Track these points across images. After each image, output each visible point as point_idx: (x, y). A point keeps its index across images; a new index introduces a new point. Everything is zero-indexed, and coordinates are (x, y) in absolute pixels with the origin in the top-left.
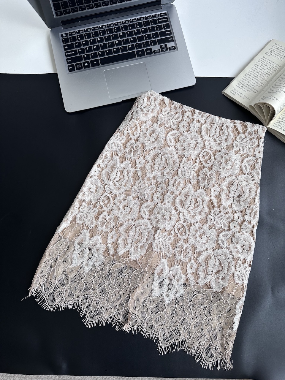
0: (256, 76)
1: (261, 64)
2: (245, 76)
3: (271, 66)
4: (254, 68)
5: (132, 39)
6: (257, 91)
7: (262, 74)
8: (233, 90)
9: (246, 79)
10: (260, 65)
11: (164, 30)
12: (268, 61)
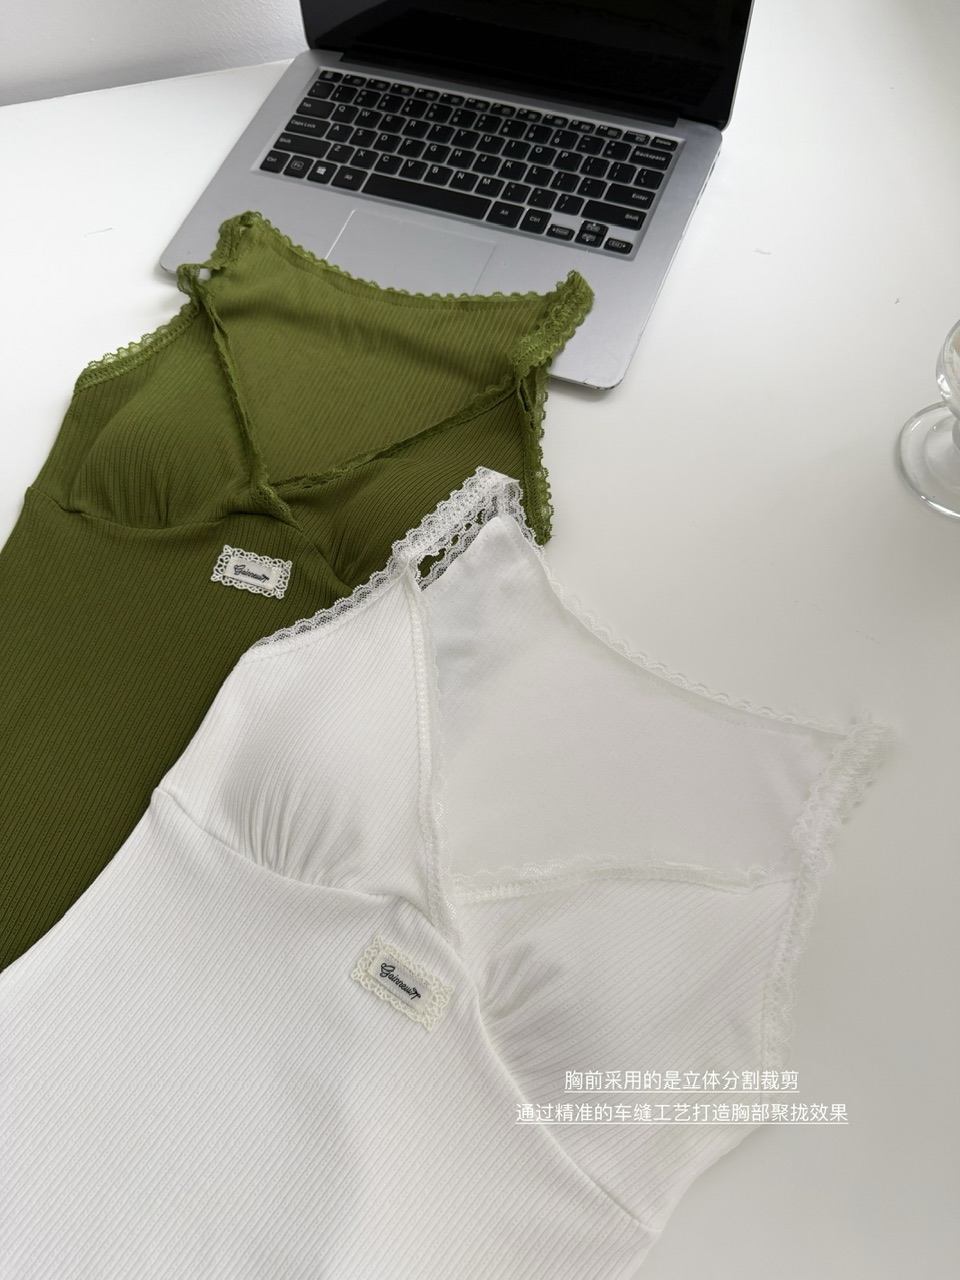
5: (509, 164)
11: (631, 185)
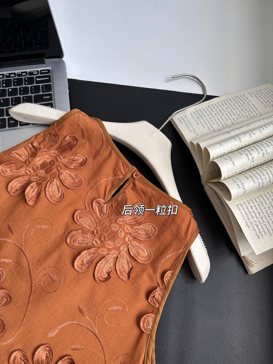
0: (223, 112)
1: (237, 101)
2: (208, 107)
3: (248, 108)
4: (225, 102)
6: (214, 130)
7: (231, 113)
8: (183, 117)
9: (206, 110)
10: (234, 102)
12: (249, 101)
